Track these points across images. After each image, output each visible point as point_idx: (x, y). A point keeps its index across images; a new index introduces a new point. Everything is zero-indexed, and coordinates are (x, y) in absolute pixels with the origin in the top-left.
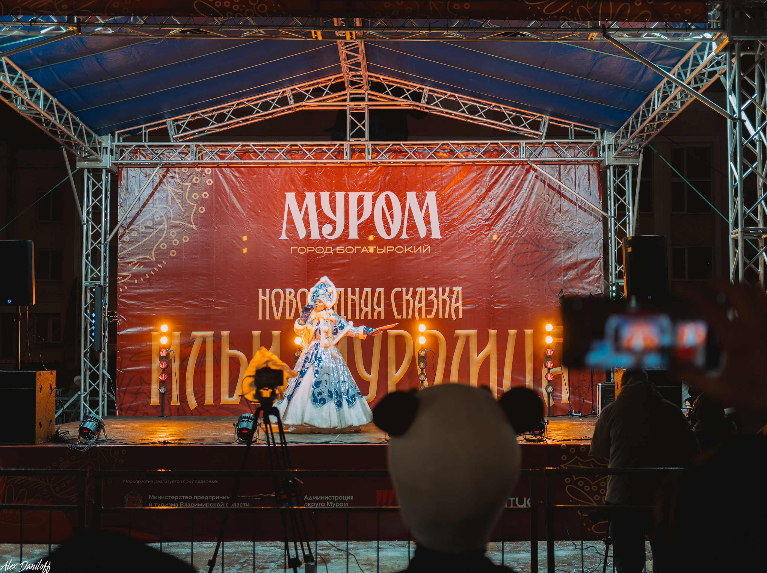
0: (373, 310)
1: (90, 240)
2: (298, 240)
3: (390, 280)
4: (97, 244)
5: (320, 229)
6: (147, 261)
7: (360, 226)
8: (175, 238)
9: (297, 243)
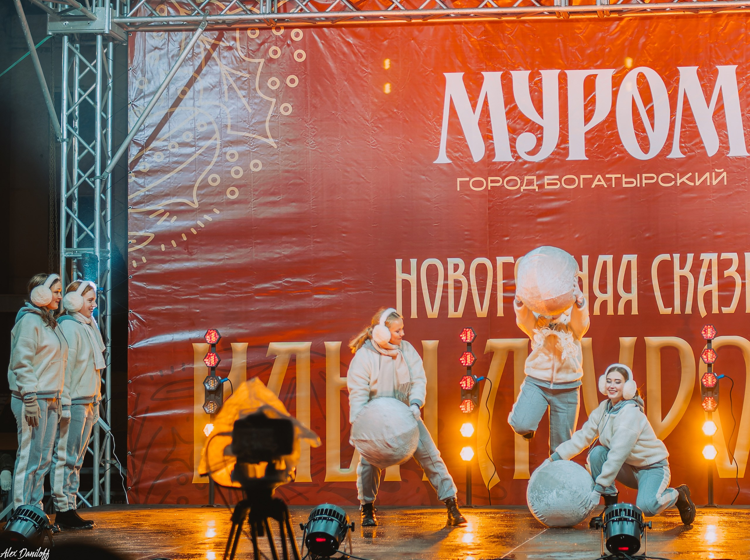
0: (617, 298)
1: (76, 171)
2: (471, 164)
3: (649, 238)
4: (89, 177)
5: (513, 141)
6: (182, 208)
7: (589, 136)
8: (236, 164)
9: (468, 170)
